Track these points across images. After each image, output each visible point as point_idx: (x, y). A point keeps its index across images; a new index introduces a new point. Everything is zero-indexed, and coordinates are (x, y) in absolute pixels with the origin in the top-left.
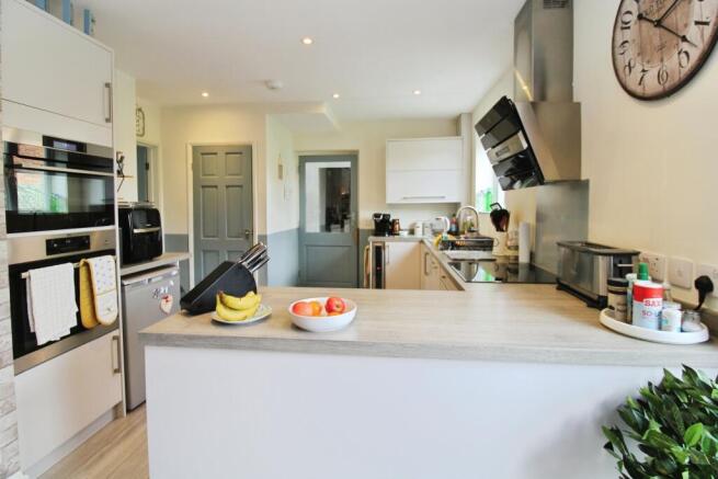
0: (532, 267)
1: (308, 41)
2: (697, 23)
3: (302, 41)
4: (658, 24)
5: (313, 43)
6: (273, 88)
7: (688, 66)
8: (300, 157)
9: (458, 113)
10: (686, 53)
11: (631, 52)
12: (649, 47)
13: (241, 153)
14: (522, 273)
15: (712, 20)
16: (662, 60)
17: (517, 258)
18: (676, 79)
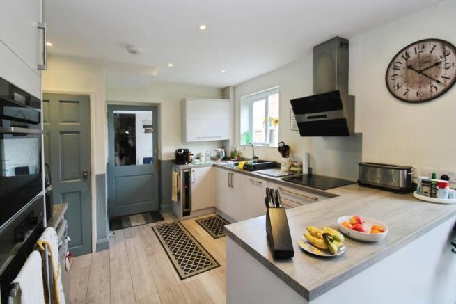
0: (310, 175)
1: (203, 27)
2: (442, 77)
3: (198, 27)
4: (420, 72)
5: (206, 28)
6: (134, 52)
7: (435, 93)
8: (109, 106)
9: (227, 85)
10: (436, 88)
11: (399, 80)
12: (412, 80)
13: (78, 102)
14: (305, 179)
15: (452, 78)
16: (420, 87)
17: (301, 172)
18: (429, 97)
